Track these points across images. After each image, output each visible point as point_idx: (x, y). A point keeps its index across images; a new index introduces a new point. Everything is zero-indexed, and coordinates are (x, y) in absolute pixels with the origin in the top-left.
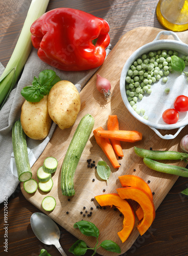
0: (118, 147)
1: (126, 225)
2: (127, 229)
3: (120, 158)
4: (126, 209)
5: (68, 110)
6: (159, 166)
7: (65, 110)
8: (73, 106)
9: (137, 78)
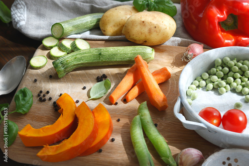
0: (136, 91)
1: (43, 129)
2: (39, 132)
3: (125, 100)
4: (63, 122)
5: (143, 22)
6: (138, 134)
7: (143, 20)
8: (152, 27)
9: (226, 69)
